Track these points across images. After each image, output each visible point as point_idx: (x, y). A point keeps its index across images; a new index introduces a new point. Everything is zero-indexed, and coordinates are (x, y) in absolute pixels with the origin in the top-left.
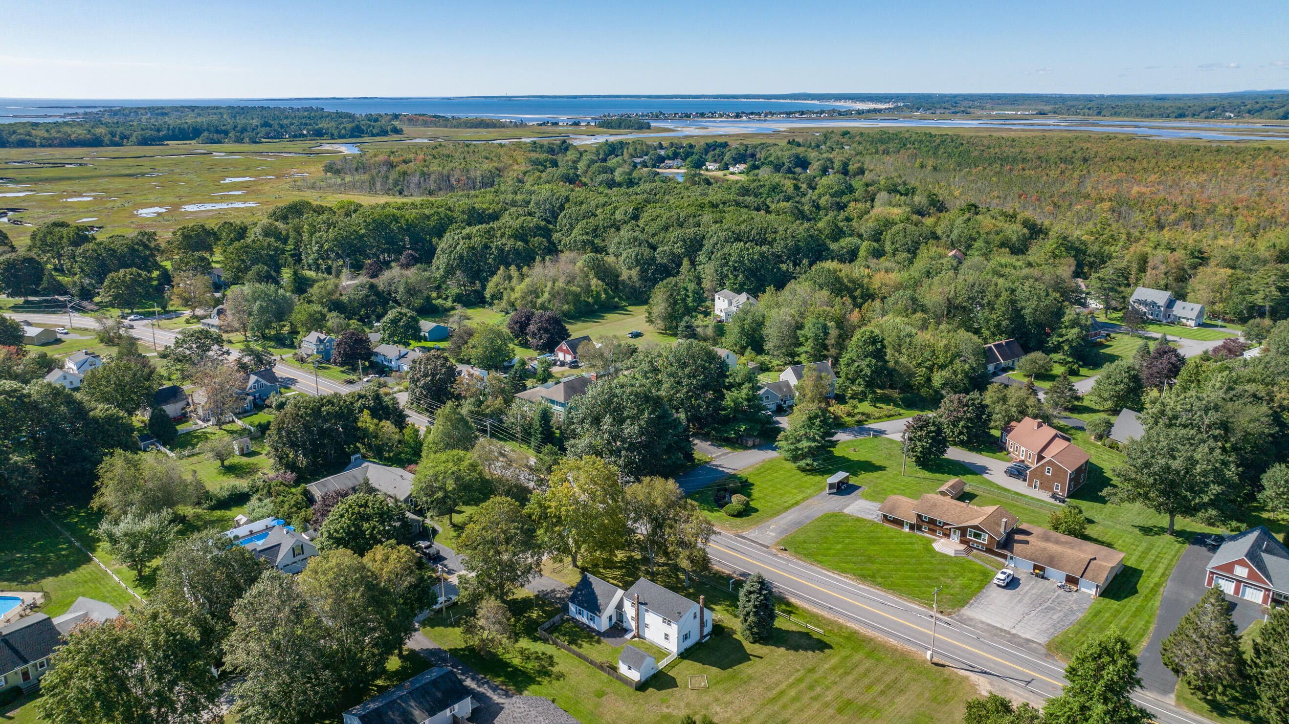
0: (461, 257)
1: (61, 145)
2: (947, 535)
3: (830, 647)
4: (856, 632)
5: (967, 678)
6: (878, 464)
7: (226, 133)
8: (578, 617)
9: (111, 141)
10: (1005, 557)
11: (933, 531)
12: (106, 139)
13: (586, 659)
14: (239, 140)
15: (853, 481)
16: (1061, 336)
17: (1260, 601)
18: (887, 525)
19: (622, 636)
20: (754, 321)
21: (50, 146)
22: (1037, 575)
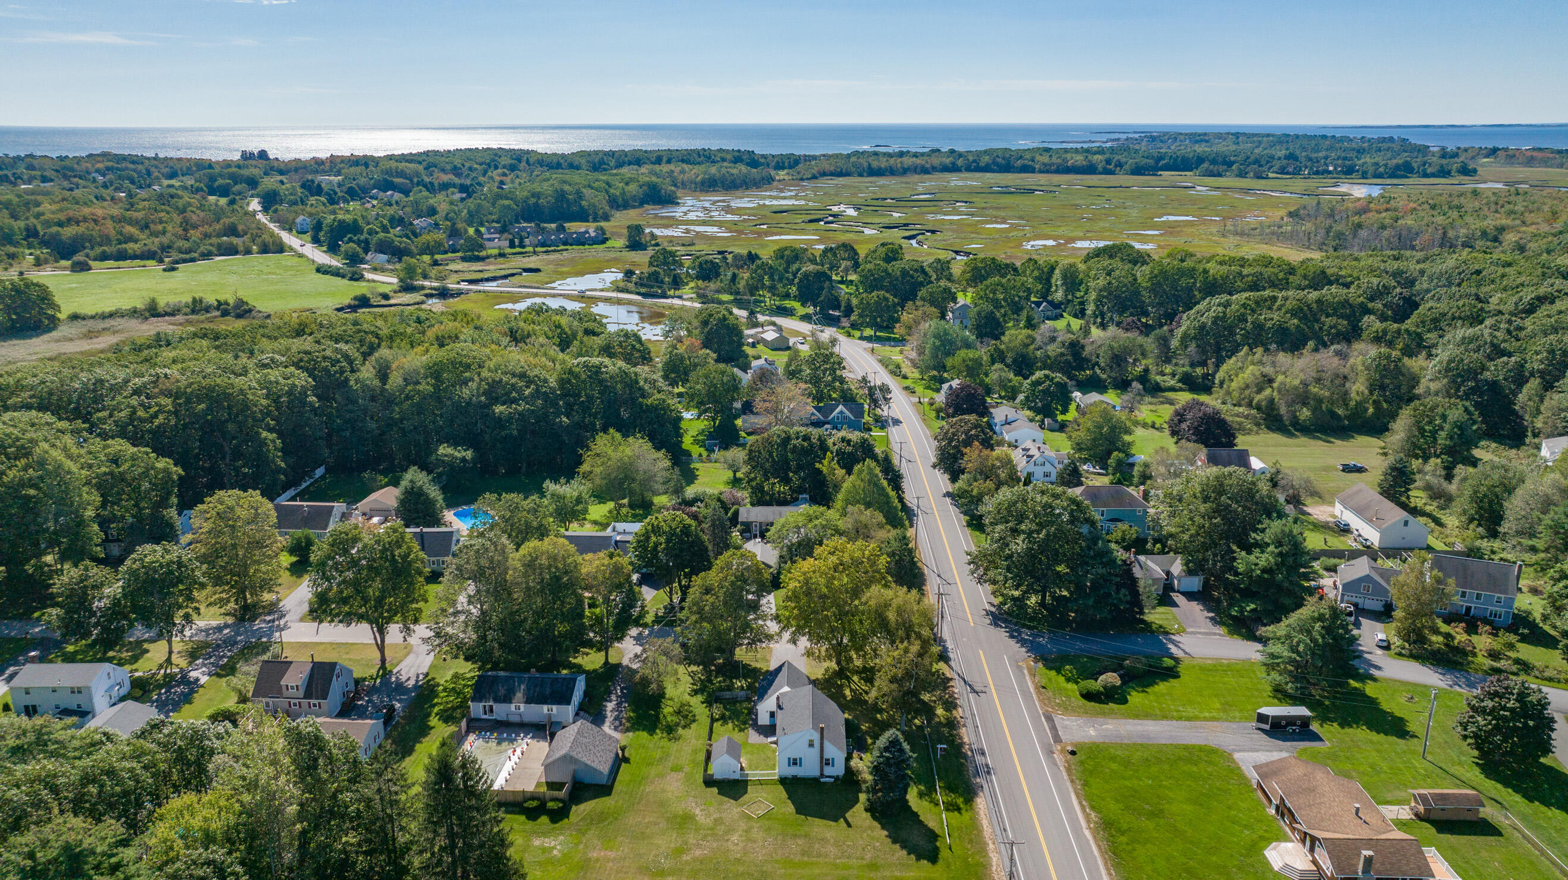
0: (1203, 327)
1: (1058, 171)
3: (933, 862)
7: (1230, 164)
9: (1105, 168)
12: (1100, 168)
14: (1242, 175)
15: (1315, 727)
21: (1048, 172)
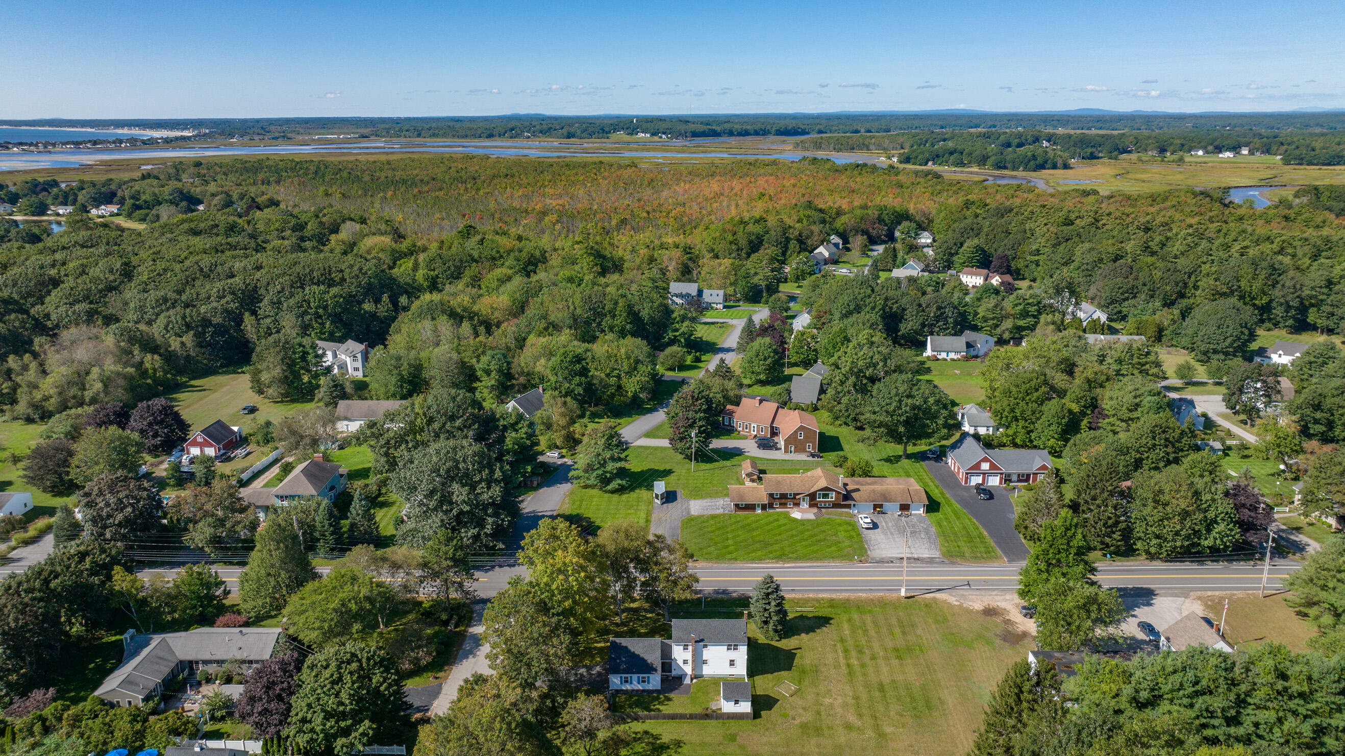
2: (797, 504)
3: (831, 619)
4: (832, 600)
5: (934, 599)
6: (662, 468)
8: (628, 687)
10: (849, 506)
11: (783, 505)
13: (682, 717)
16: (677, 330)
17: (997, 483)
18: (742, 514)
19: (681, 684)
20: (410, 365)
22: (879, 513)
